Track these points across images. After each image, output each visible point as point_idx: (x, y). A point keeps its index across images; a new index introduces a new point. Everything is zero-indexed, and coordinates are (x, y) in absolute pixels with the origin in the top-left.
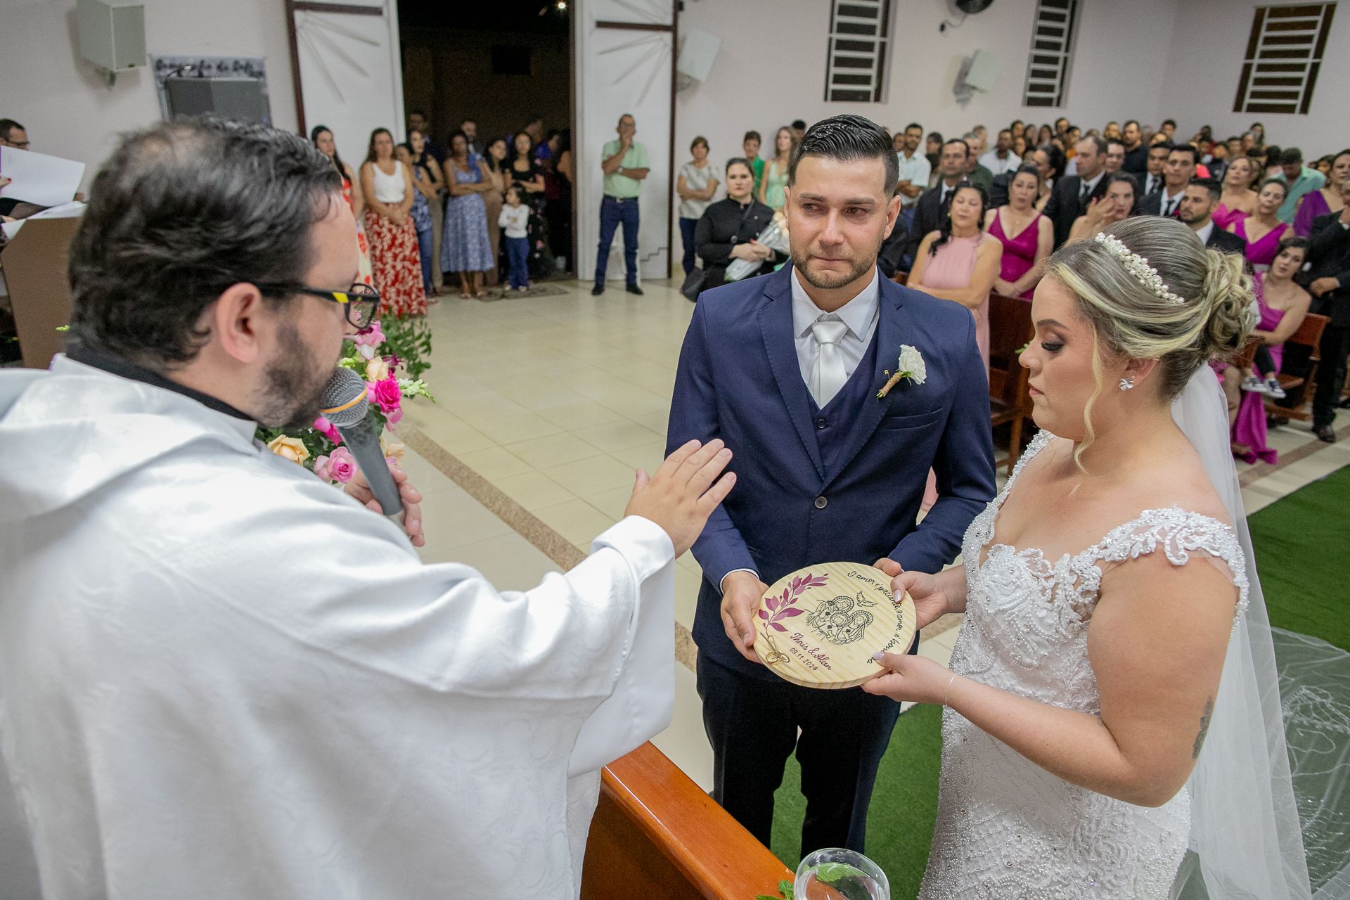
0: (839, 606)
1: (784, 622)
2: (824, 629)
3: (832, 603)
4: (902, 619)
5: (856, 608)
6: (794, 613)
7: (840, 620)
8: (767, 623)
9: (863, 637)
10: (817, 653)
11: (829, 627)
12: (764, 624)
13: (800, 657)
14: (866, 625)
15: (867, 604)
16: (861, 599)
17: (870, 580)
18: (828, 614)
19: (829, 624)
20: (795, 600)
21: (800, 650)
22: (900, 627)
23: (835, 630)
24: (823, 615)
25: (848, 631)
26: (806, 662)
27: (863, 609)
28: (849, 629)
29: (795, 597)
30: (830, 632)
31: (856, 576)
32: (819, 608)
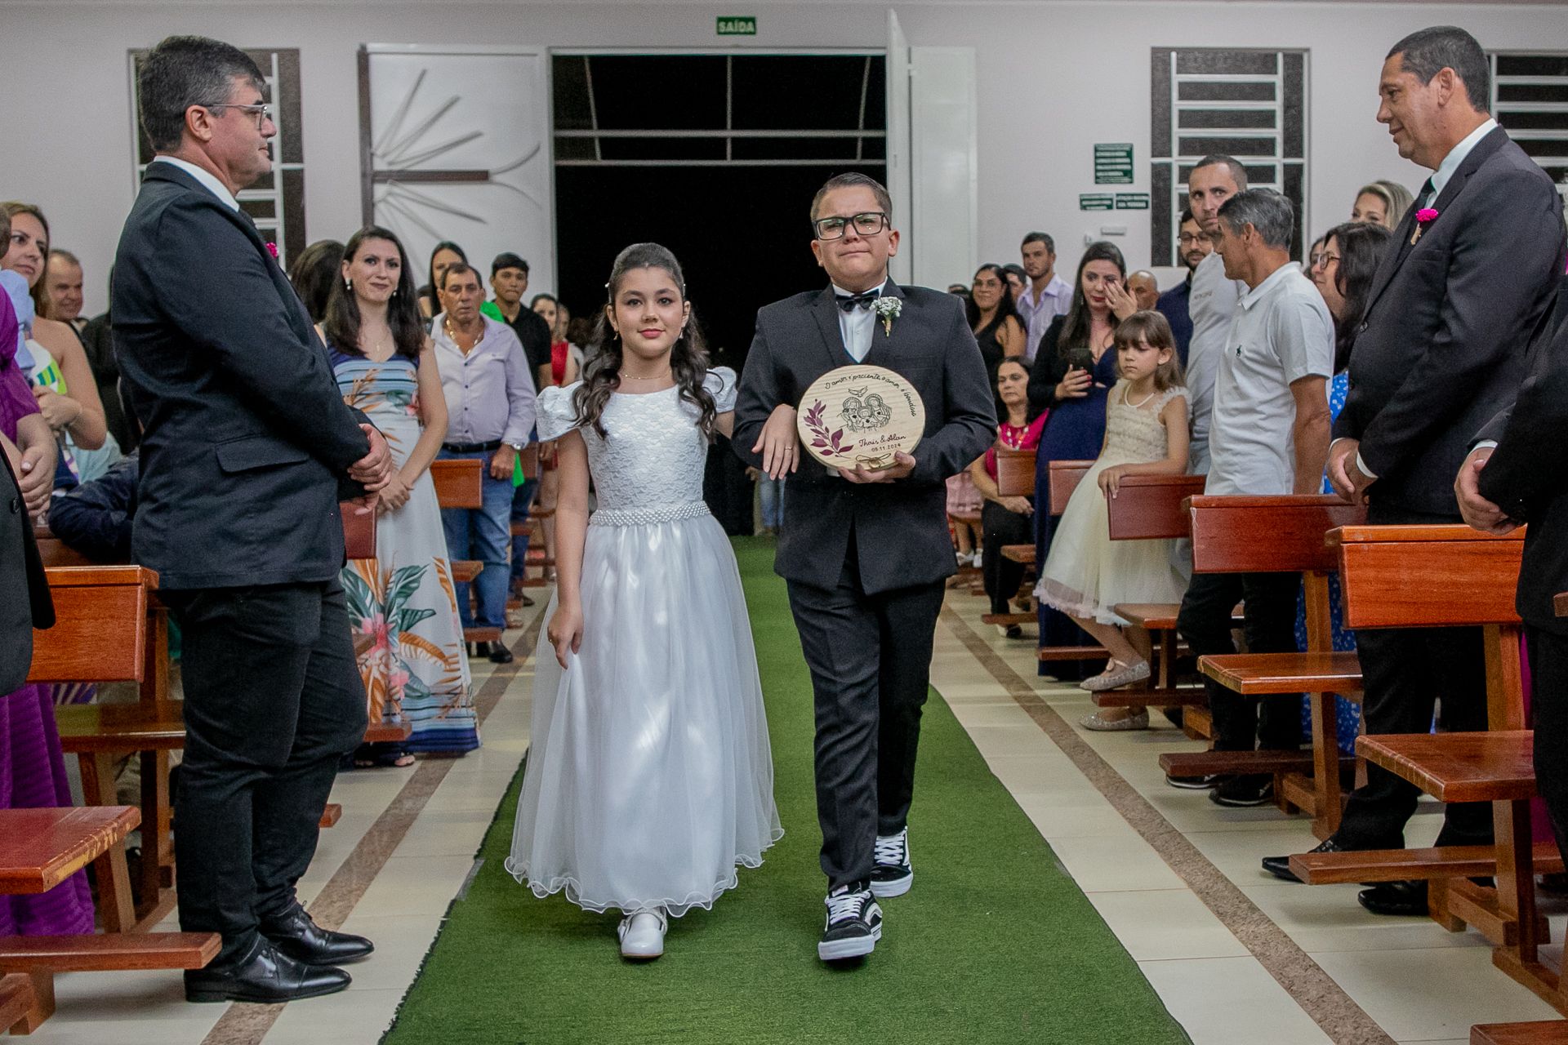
0: (853, 408)
1: (843, 443)
2: (866, 425)
3: (846, 410)
4: (891, 380)
5: (862, 399)
6: (838, 435)
7: (865, 413)
8: (837, 454)
10: (886, 438)
11: (868, 421)
12: (836, 456)
13: (882, 449)
15: (863, 392)
17: (843, 379)
18: (855, 417)
19: (864, 421)
20: (827, 430)
21: (876, 446)
22: (897, 385)
23: (871, 419)
24: (854, 420)
26: (890, 447)
27: (865, 396)
29: (824, 428)
31: (832, 385)
32: (846, 419)
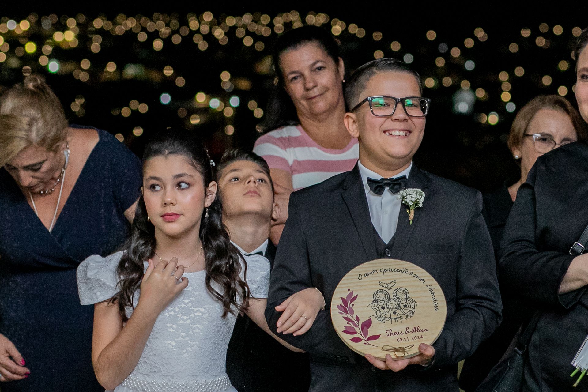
0: (382, 299)
1: (371, 332)
2: (393, 316)
3: (376, 301)
4: (418, 275)
5: (391, 292)
6: (367, 324)
7: (393, 305)
8: (366, 342)
9: (415, 302)
10: (410, 330)
11: (395, 313)
12: (365, 343)
13: (407, 339)
14: (408, 295)
15: (392, 284)
16: (385, 285)
17: (374, 271)
19: (392, 312)
20: (357, 318)
21: (401, 336)
22: (423, 280)
23: (398, 311)
24: (382, 311)
25: (405, 306)
26: (414, 338)
27: (394, 289)
28: (404, 304)
29: (354, 316)
30: (398, 315)
31: (363, 276)
32: (375, 310)
